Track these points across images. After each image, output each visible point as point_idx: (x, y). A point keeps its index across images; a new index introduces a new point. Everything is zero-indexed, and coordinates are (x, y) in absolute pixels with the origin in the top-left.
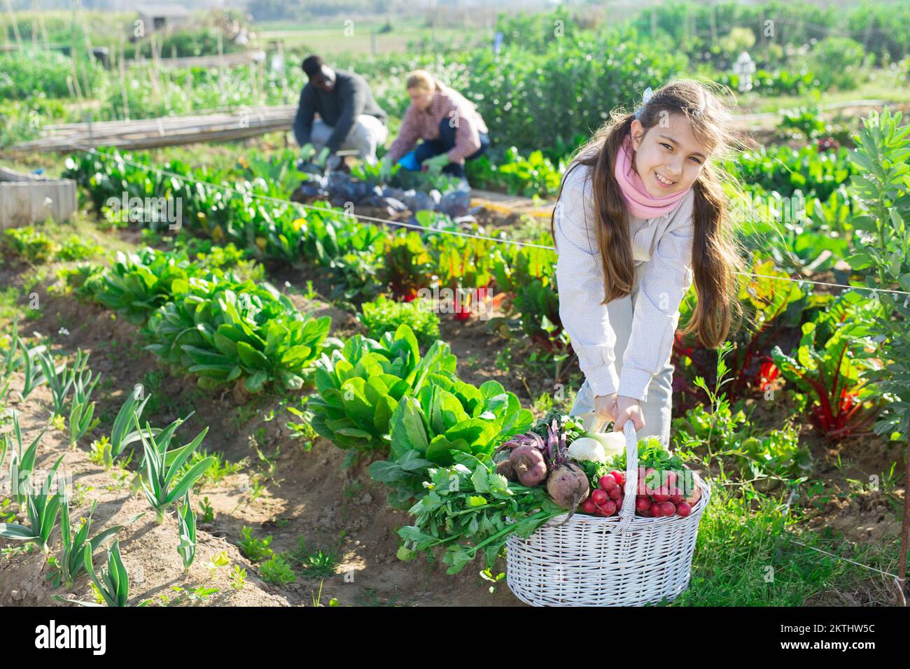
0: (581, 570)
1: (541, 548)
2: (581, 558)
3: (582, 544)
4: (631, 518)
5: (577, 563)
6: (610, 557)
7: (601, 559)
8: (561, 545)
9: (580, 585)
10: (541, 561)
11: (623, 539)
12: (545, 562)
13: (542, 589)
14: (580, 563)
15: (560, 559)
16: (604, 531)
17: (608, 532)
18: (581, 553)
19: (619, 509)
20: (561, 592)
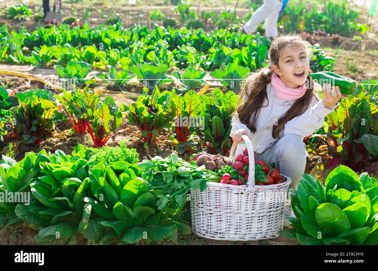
0: (229, 214)
1: (208, 204)
2: (229, 208)
3: (229, 200)
4: (253, 185)
5: (227, 211)
6: (244, 208)
7: (239, 208)
8: (218, 201)
9: (229, 223)
10: (209, 212)
11: (250, 196)
12: (211, 212)
13: (209, 227)
14: (228, 211)
15: (218, 210)
16: (240, 193)
17: (242, 193)
18: (229, 205)
19: (246, 180)
20: (219, 228)
